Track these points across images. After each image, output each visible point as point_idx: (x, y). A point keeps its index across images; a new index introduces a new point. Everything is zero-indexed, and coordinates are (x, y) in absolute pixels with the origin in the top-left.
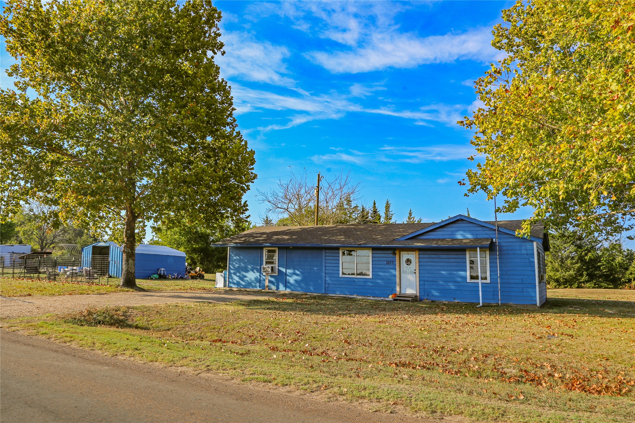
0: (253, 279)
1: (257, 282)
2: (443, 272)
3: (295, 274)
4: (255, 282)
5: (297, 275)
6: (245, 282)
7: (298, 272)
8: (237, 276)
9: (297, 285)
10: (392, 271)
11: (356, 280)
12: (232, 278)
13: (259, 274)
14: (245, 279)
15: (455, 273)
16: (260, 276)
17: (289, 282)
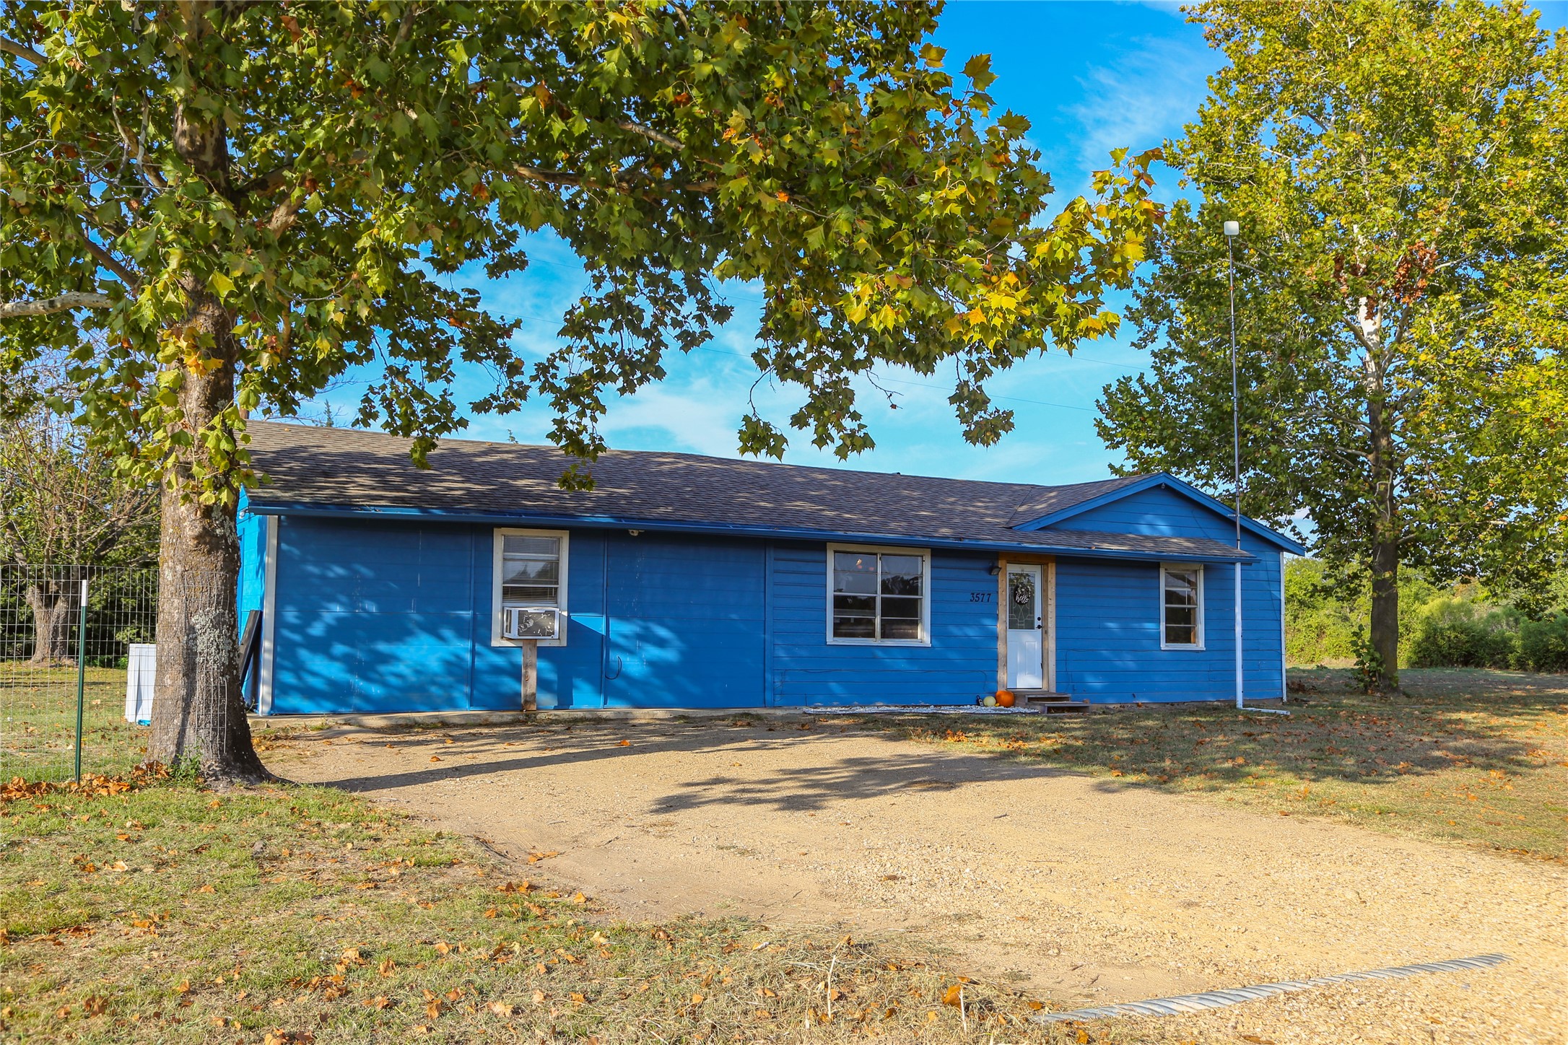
0: (434, 664)
1: (460, 680)
2: (1111, 625)
3: (647, 637)
4: (448, 680)
5: (661, 643)
6: (384, 684)
7: (662, 632)
8: (333, 658)
9: (656, 682)
10: (987, 622)
11: (879, 654)
12: (299, 668)
13: (469, 644)
14: (383, 668)
15: (1136, 625)
16: (474, 653)
17: (619, 673)
